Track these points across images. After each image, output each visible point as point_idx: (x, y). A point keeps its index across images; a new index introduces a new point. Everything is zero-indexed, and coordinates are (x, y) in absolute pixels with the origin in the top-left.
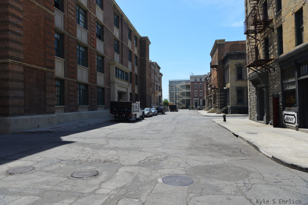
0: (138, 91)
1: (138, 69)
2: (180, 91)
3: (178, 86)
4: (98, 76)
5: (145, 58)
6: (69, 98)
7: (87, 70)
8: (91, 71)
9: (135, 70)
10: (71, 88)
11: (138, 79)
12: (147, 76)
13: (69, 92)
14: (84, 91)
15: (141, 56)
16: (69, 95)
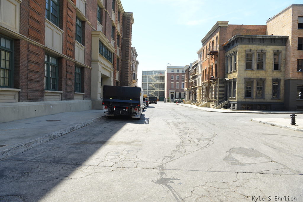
0: (119, 78)
1: (120, 50)
2: (153, 83)
3: (152, 77)
4: (76, 47)
5: (128, 38)
6: (29, 75)
7: (61, 34)
8: (67, 37)
9: (117, 51)
10: (33, 58)
11: (120, 63)
12: (129, 60)
13: (29, 65)
14: (55, 68)
15: (123, 36)
16: (29, 69)
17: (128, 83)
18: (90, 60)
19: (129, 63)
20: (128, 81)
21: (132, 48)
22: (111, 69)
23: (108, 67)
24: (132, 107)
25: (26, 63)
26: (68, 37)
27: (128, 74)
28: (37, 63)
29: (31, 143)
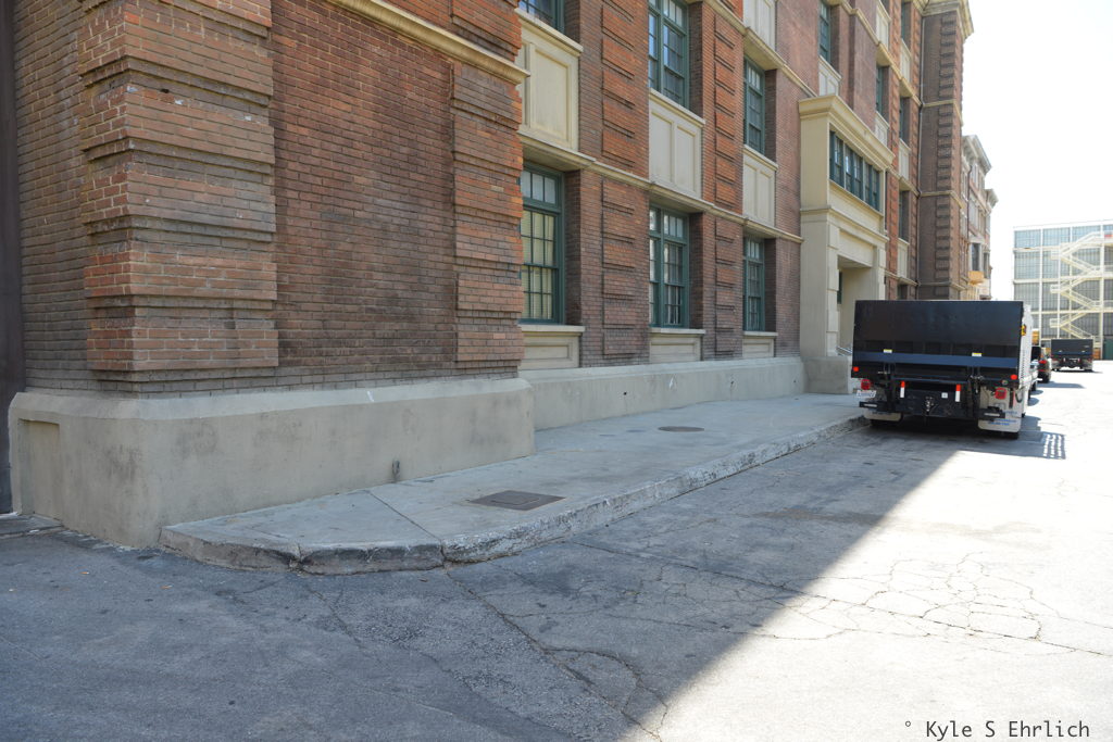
0: (910, 268)
1: (911, 156)
2: (1070, 277)
3: (1063, 251)
4: (746, 169)
5: (947, 102)
6: (605, 282)
7: (696, 130)
8: (715, 140)
9: (899, 164)
10: (617, 225)
11: (912, 209)
12: (953, 192)
13: (605, 247)
14: (680, 249)
15: (925, 97)
16: (605, 261)
17: (947, 286)
18: (794, 209)
19: (952, 203)
20: (951, 276)
21: (965, 140)
22: (875, 236)
23: (865, 230)
24: (981, 384)
25: (596, 242)
26: (719, 138)
27: (948, 248)
28: (629, 241)
29: (628, 496)
